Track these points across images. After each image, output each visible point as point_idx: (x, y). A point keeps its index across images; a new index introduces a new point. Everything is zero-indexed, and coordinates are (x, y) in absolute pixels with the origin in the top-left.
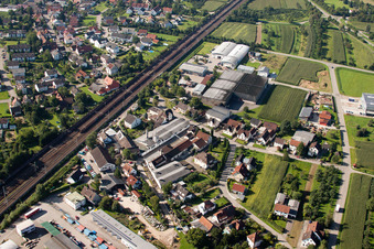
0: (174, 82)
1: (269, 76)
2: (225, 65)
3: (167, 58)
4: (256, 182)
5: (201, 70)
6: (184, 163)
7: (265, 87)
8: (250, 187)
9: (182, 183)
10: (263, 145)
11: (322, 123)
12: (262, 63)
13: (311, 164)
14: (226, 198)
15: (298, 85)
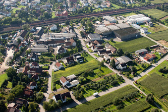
1: (145, 33)
2: (128, 22)
4: (72, 67)
6: (50, 48)
7: (137, 35)
8: (66, 68)
9: (39, 54)
10: (99, 56)
11: (145, 58)
12: (150, 27)
13: (113, 72)
14: (49, 67)
15: (157, 41)
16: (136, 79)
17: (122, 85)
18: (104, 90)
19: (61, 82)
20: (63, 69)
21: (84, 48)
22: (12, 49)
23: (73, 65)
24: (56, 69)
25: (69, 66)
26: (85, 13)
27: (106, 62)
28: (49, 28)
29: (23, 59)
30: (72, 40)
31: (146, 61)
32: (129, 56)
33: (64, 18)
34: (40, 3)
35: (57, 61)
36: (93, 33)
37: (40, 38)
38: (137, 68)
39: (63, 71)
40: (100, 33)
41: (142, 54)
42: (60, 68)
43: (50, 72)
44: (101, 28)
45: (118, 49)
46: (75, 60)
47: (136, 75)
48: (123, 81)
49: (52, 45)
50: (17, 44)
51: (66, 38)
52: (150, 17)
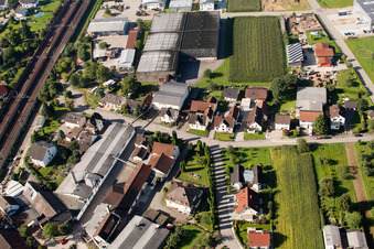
0: (87, 56)
1: (216, 7)
2: (150, 7)
3: (65, 20)
5: (119, 25)
10: (260, 132)
11: (321, 65)
27: (300, 134)
28: (30, 165)
35: (228, 232)
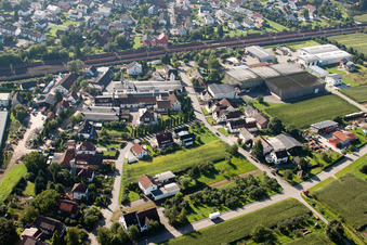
1: (337, 85)
2: (300, 62)
4: (168, 156)
6: (124, 112)
7: (317, 91)
8: (155, 156)
9: (99, 125)
10: (229, 132)
11: (331, 141)
12: (348, 73)
13: (256, 168)
14: (118, 153)
15: (361, 103)
16: (307, 186)
17: (276, 199)
18: (234, 206)
19: (141, 187)
20: (147, 158)
21: (198, 116)
22: (43, 113)
23: (170, 152)
24: (132, 158)
25: (162, 154)
26: (205, 39)
27: (244, 148)
28: (125, 70)
29: (63, 135)
30: (172, 98)
31: (334, 148)
32: (295, 134)
33: (159, 49)
34: (111, 16)
35: (137, 141)
36: (219, 82)
37: (104, 90)
38: (313, 162)
39: (146, 164)
40: (236, 82)
41: (325, 132)
42: (140, 156)
43: (119, 164)
44: (238, 72)
45: (271, 118)
46: (175, 140)
47: (308, 177)
48: (277, 189)
49: (129, 106)
50: (52, 103)
51: (161, 91)
52: (351, 51)
